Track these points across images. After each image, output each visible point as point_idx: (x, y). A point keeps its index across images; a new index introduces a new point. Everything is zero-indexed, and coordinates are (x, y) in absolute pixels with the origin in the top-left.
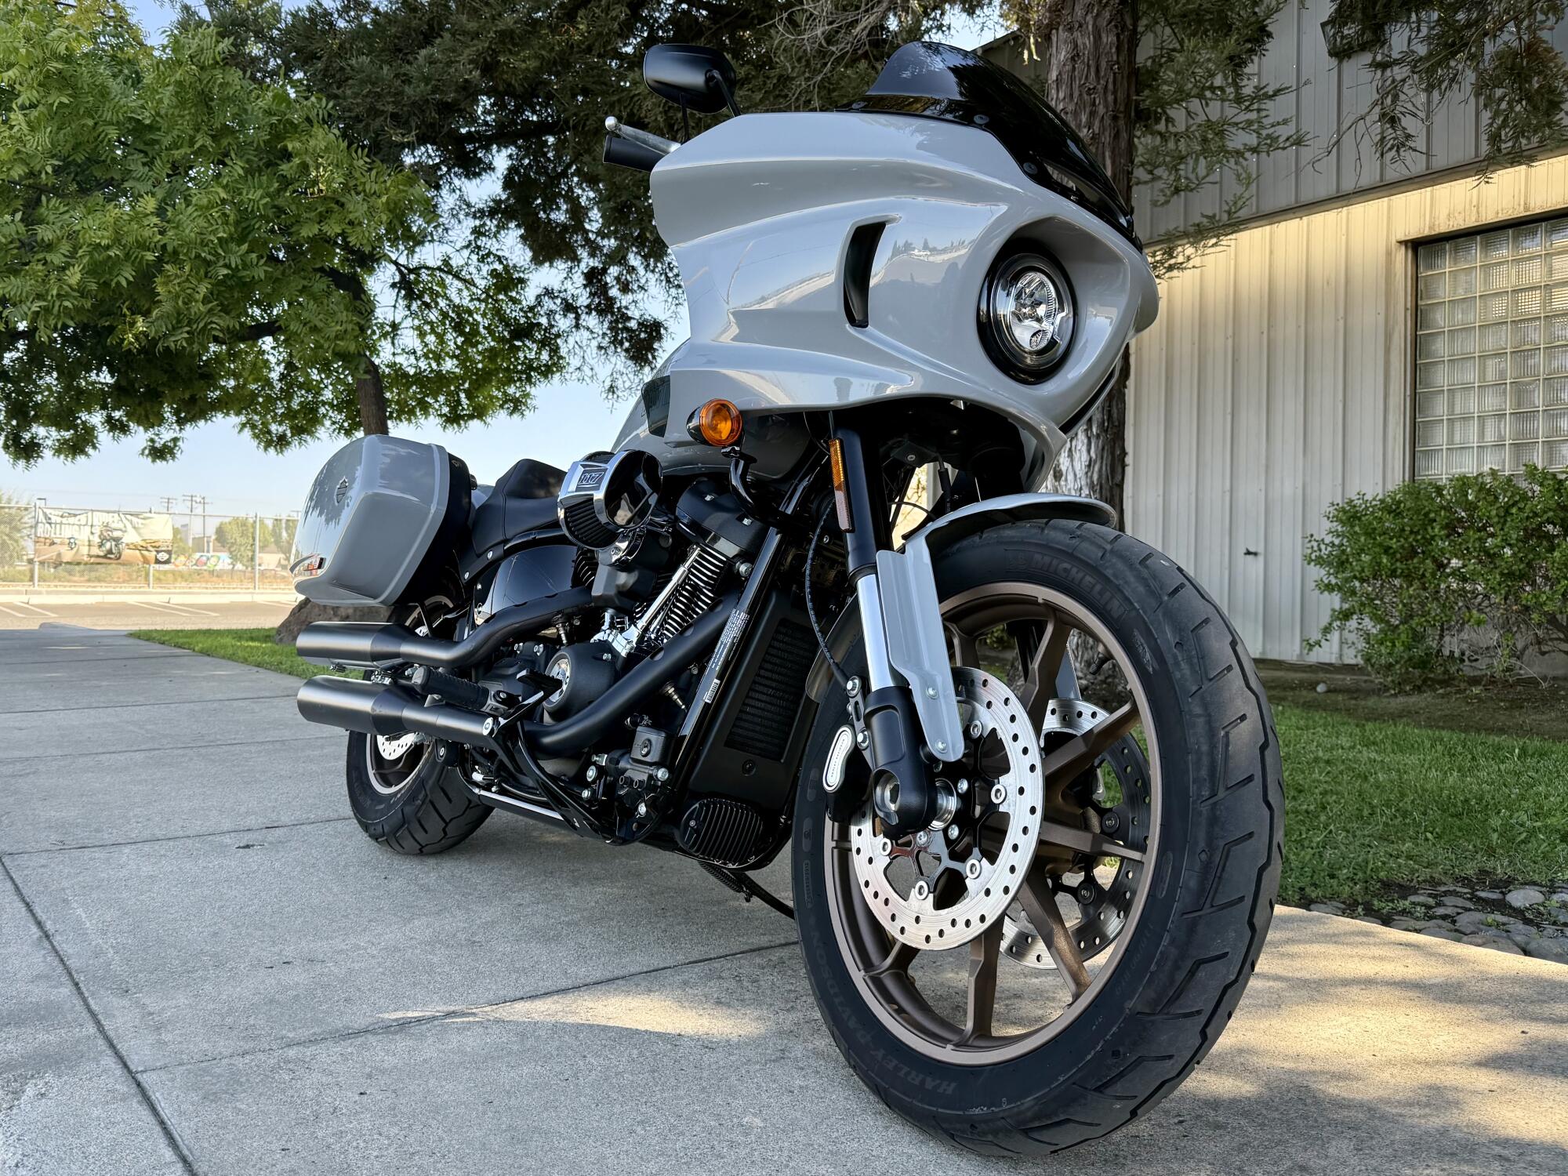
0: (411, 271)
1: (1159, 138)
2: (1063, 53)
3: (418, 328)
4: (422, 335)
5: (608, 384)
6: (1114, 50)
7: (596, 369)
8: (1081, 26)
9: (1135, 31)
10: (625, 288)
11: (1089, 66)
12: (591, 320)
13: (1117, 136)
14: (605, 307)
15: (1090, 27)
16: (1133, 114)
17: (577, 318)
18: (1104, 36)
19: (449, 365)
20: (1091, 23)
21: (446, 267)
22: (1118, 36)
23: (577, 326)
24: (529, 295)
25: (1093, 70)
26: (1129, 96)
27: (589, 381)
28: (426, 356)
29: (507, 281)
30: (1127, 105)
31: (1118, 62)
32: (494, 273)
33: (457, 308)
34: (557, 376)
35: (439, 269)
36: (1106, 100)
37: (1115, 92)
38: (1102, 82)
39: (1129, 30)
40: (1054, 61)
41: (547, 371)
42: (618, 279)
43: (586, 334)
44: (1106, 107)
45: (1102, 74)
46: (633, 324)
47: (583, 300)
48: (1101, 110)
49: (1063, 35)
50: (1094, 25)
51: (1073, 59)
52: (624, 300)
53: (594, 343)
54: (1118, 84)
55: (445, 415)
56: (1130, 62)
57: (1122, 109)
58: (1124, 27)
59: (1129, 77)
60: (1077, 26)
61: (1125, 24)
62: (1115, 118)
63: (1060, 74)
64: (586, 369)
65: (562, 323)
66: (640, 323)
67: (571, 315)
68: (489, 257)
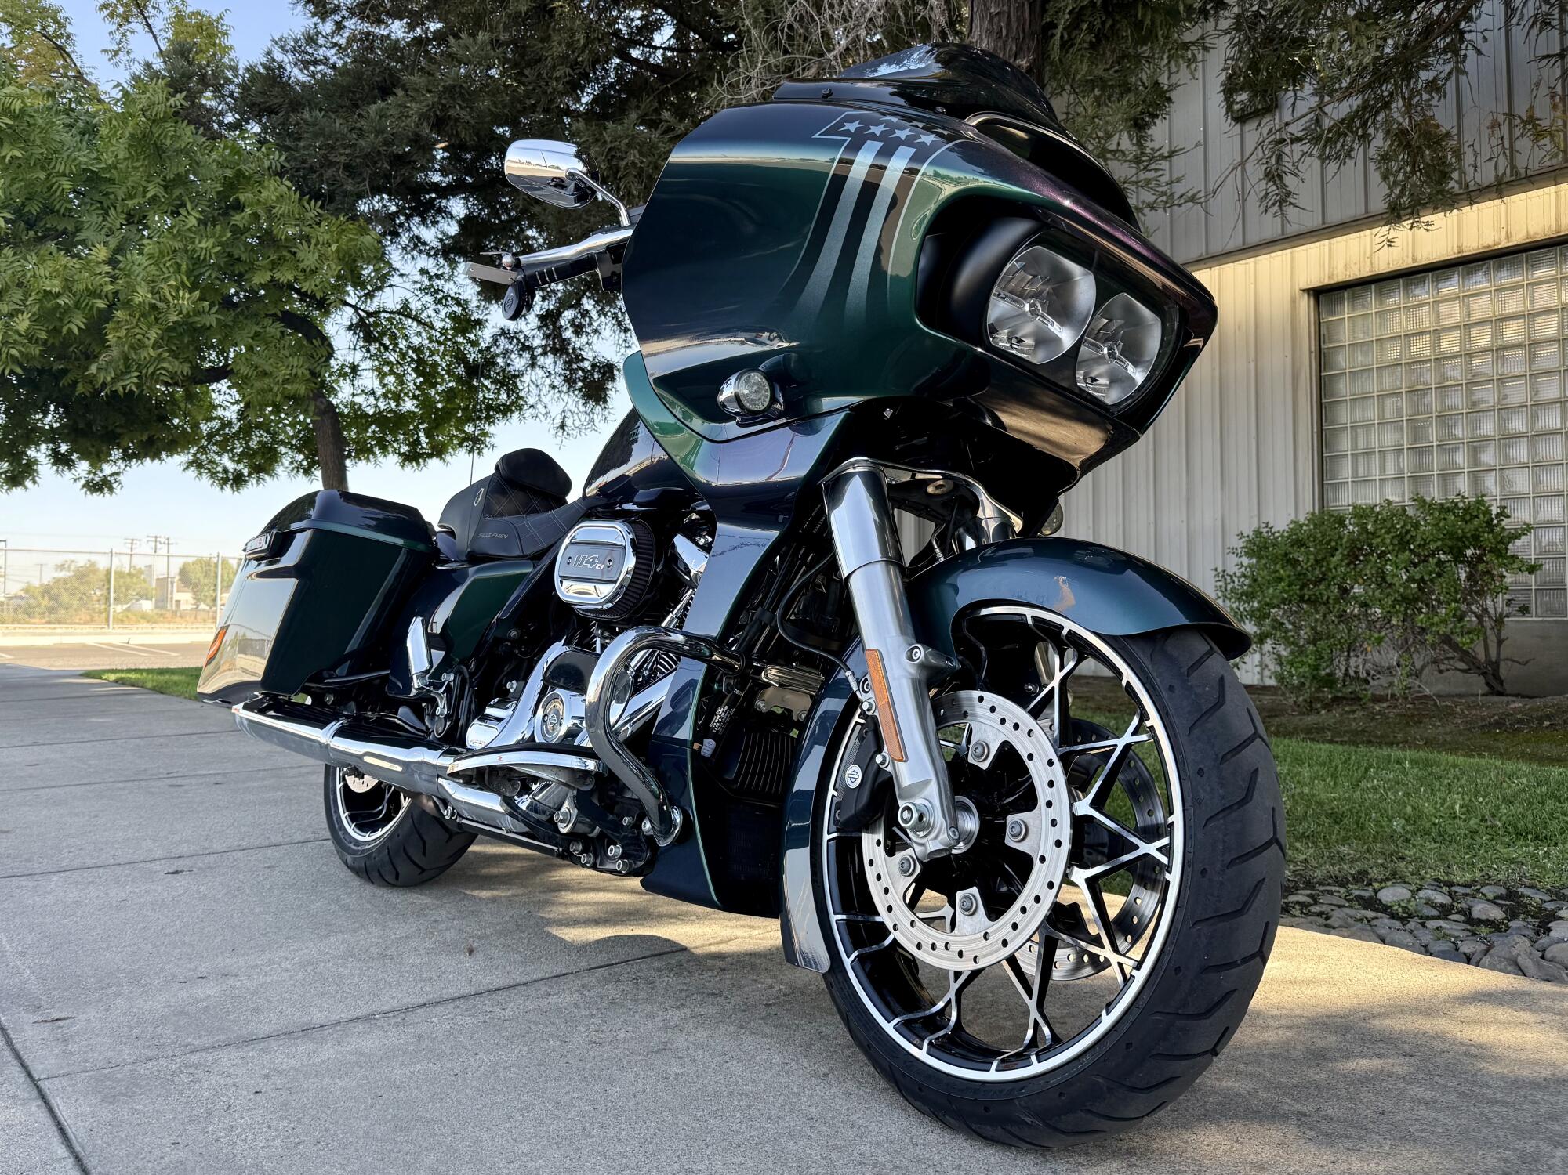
0: (369, 315)
3: (378, 370)
4: (382, 375)
5: (558, 421)
7: (549, 406)
10: (578, 330)
12: (548, 361)
14: (559, 347)
17: (533, 358)
19: (409, 405)
21: (405, 311)
23: (533, 365)
24: (486, 335)
27: (543, 418)
28: (385, 396)
29: (465, 323)
32: (453, 317)
33: (418, 350)
34: (516, 415)
35: (398, 312)
41: (506, 410)
42: (572, 322)
43: (540, 373)
46: (587, 365)
47: (538, 341)
52: (579, 342)
53: (548, 381)
55: (404, 454)
64: (540, 406)
65: (519, 362)
66: (594, 366)
67: (527, 355)
68: (447, 300)
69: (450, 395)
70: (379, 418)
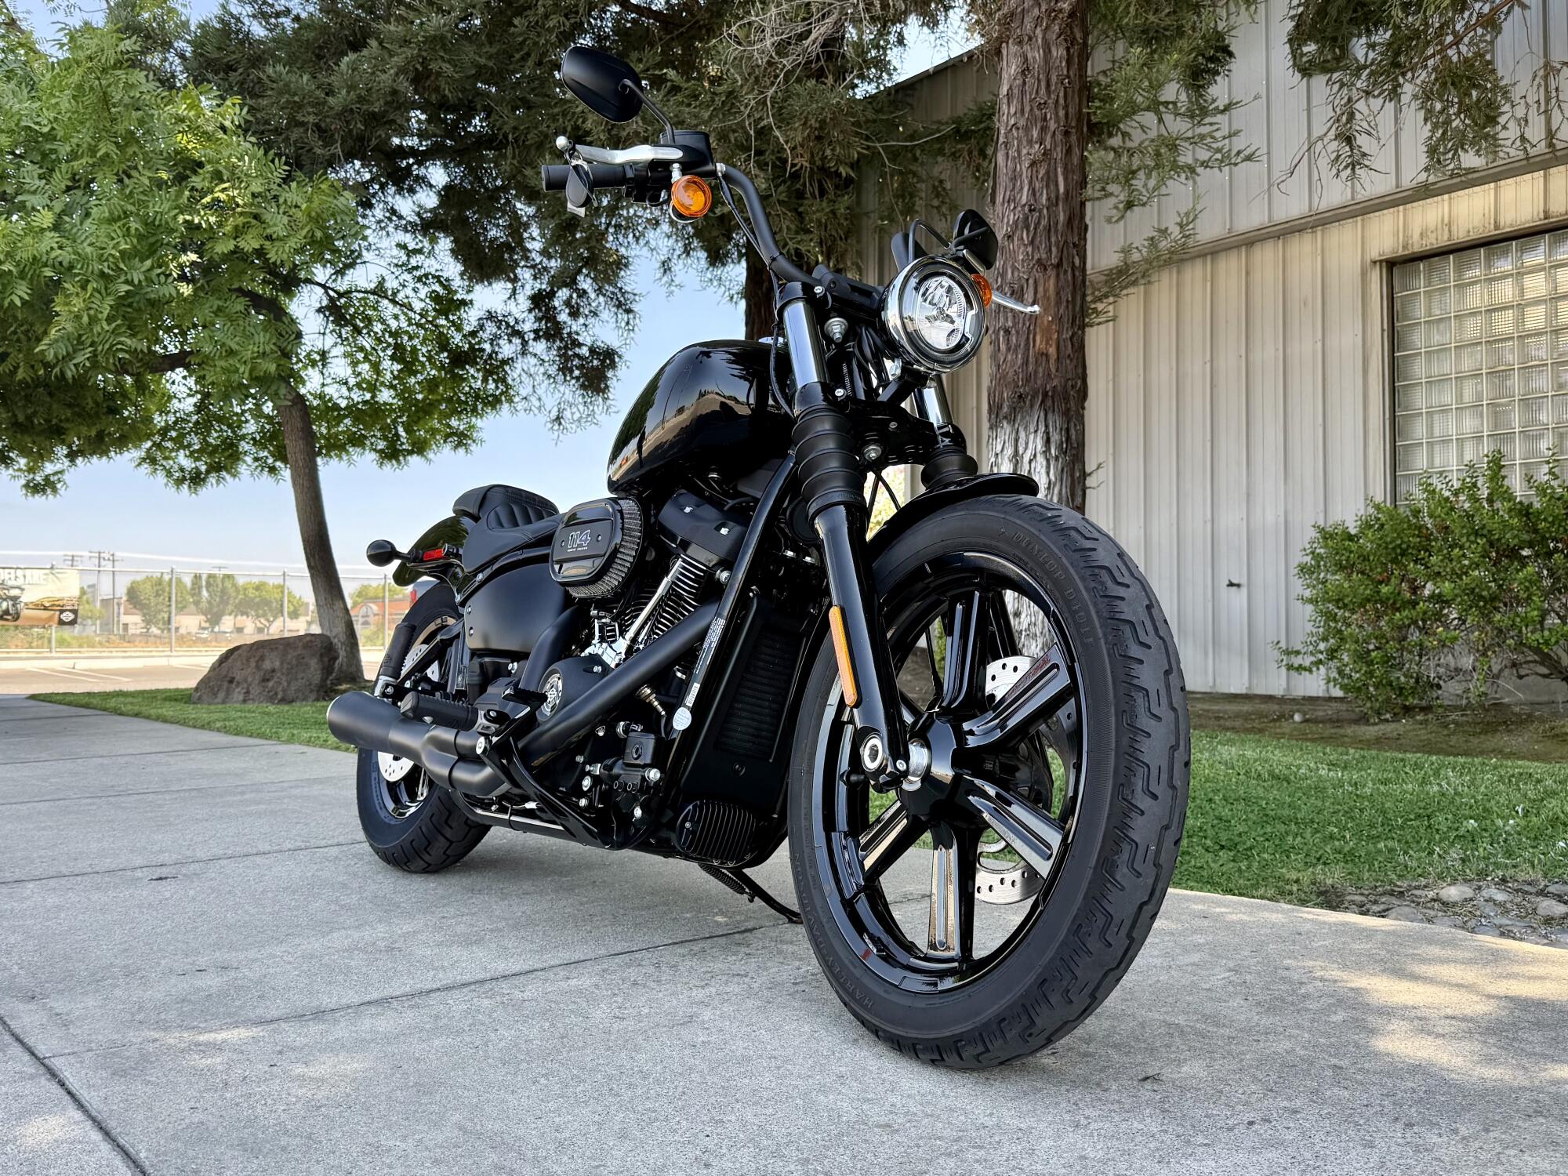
0: (340, 295)
1: (1112, 154)
2: (1014, 67)
5: (554, 414)
6: (1064, 64)
7: (544, 397)
8: (1030, 39)
9: (1085, 44)
10: (575, 314)
11: (1039, 81)
12: (540, 347)
13: (1069, 151)
14: (551, 331)
15: (1040, 41)
16: (1085, 129)
17: (525, 343)
18: (1054, 49)
20: (1040, 36)
21: (381, 289)
22: (1068, 49)
23: (524, 353)
24: (471, 317)
25: (1043, 84)
26: (1080, 110)
27: (537, 411)
29: (448, 304)
30: (1079, 120)
31: (1068, 77)
32: (435, 298)
33: (395, 334)
34: (506, 406)
35: (373, 292)
36: (1057, 114)
37: (1066, 107)
38: (1053, 96)
39: (1079, 44)
40: (1005, 75)
41: (494, 402)
42: (568, 303)
43: (533, 361)
44: (1057, 121)
45: (1053, 88)
46: (584, 351)
47: (528, 325)
48: (1052, 125)
49: (1013, 48)
50: (1043, 38)
51: (1023, 71)
52: (575, 325)
53: (542, 370)
54: (1069, 99)
56: (1081, 76)
57: (1073, 124)
58: (1073, 41)
59: (1080, 91)
60: (1026, 39)
61: (1074, 38)
62: (1067, 133)
63: (1011, 88)
64: (533, 398)
65: (507, 349)
66: (592, 350)
67: (517, 341)
68: (427, 278)
69: (431, 385)
70: (352, 410)
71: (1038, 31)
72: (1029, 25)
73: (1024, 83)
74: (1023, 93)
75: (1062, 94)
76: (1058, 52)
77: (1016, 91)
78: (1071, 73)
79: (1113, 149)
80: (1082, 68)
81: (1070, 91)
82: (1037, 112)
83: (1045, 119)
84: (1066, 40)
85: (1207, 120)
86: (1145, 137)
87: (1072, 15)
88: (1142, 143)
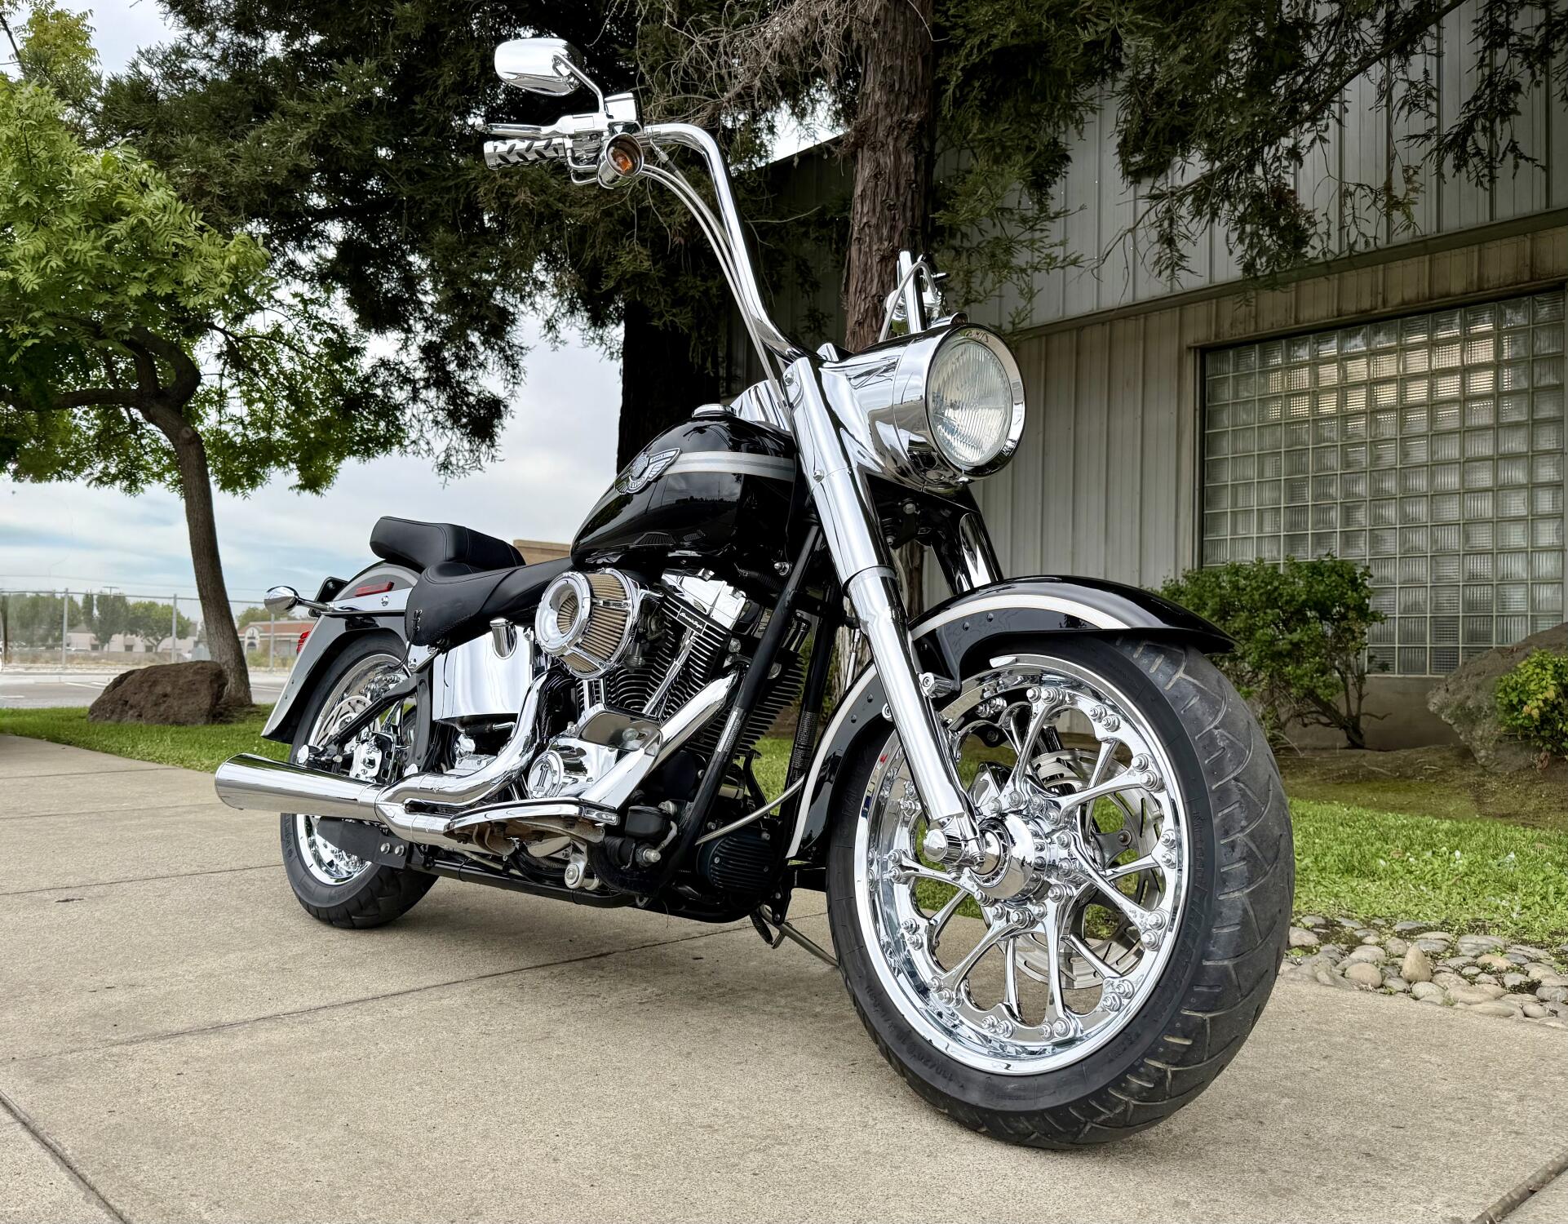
0: (239, 339)
2: (867, 171)
3: (246, 396)
4: (251, 402)
5: (442, 459)
6: (912, 170)
7: (432, 442)
8: (883, 146)
9: (932, 152)
10: (463, 363)
11: (889, 184)
12: (431, 394)
14: (442, 380)
15: (891, 148)
16: (930, 230)
17: (415, 391)
18: (903, 156)
19: (279, 434)
20: (892, 144)
21: (276, 335)
22: (916, 157)
23: (415, 399)
24: (365, 366)
25: (893, 188)
26: (925, 213)
28: (254, 424)
29: (341, 350)
30: (924, 221)
31: (916, 181)
32: (329, 343)
33: (290, 376)
35: (269, 336)
36: (904, 216)
37: (913, 210)
38: (901, 199)
39: (926, 152)
40: (859, 177)
41: (385, 443)
42: (456, 355)
43: (423, 407)
44: (905, 222)
45: (902, 191)
46: (471, 400)
47: (420, 374)
48: (900, 226)
49: (867, 153)
50: (895, 146)
51: (876, 175)
52: (463, 376)
53: (431, 416)
54: (916, 202)
56: (928, 180)
57: (919, 226)
58: (922, 149)
59: (926, 195)
60: (879, 145)
61: (922, 146)
63: (864, 191)
64: (422, 442)
65: (398, 395)
66: (479, 401)
67: (408, 388)
68: (321, 326)
69: (324, 424)
70: (247, 448)
71: (890, 138)
72: (881, 133)
73: (876, 185)
74: (875, 194)
75: (909, 197)
76: (908, 159)
77: (869, 193)
78: (919, 179)
79: (955, 248)
80: (929, 172)
81: (917, 196)
82: (887, 212)
83: (894, 219)
84: (914, 149)
85: (1038, 227)
86: (981, 239)
87: (920, 125)
88: (980, 243)
